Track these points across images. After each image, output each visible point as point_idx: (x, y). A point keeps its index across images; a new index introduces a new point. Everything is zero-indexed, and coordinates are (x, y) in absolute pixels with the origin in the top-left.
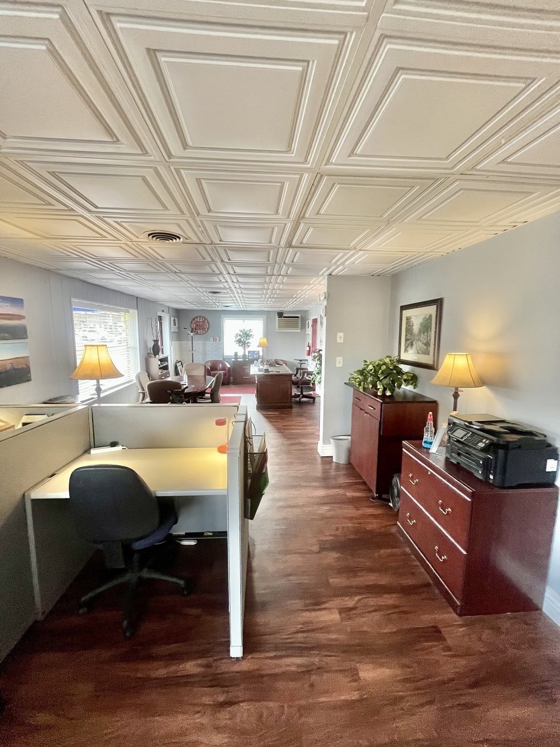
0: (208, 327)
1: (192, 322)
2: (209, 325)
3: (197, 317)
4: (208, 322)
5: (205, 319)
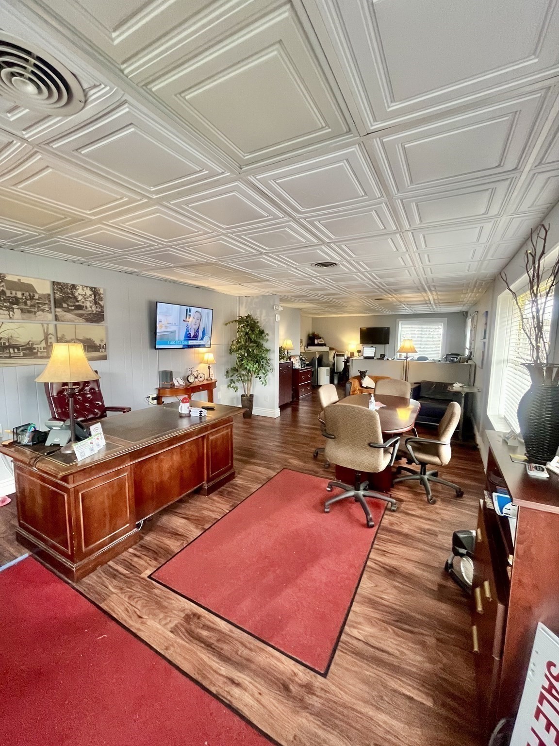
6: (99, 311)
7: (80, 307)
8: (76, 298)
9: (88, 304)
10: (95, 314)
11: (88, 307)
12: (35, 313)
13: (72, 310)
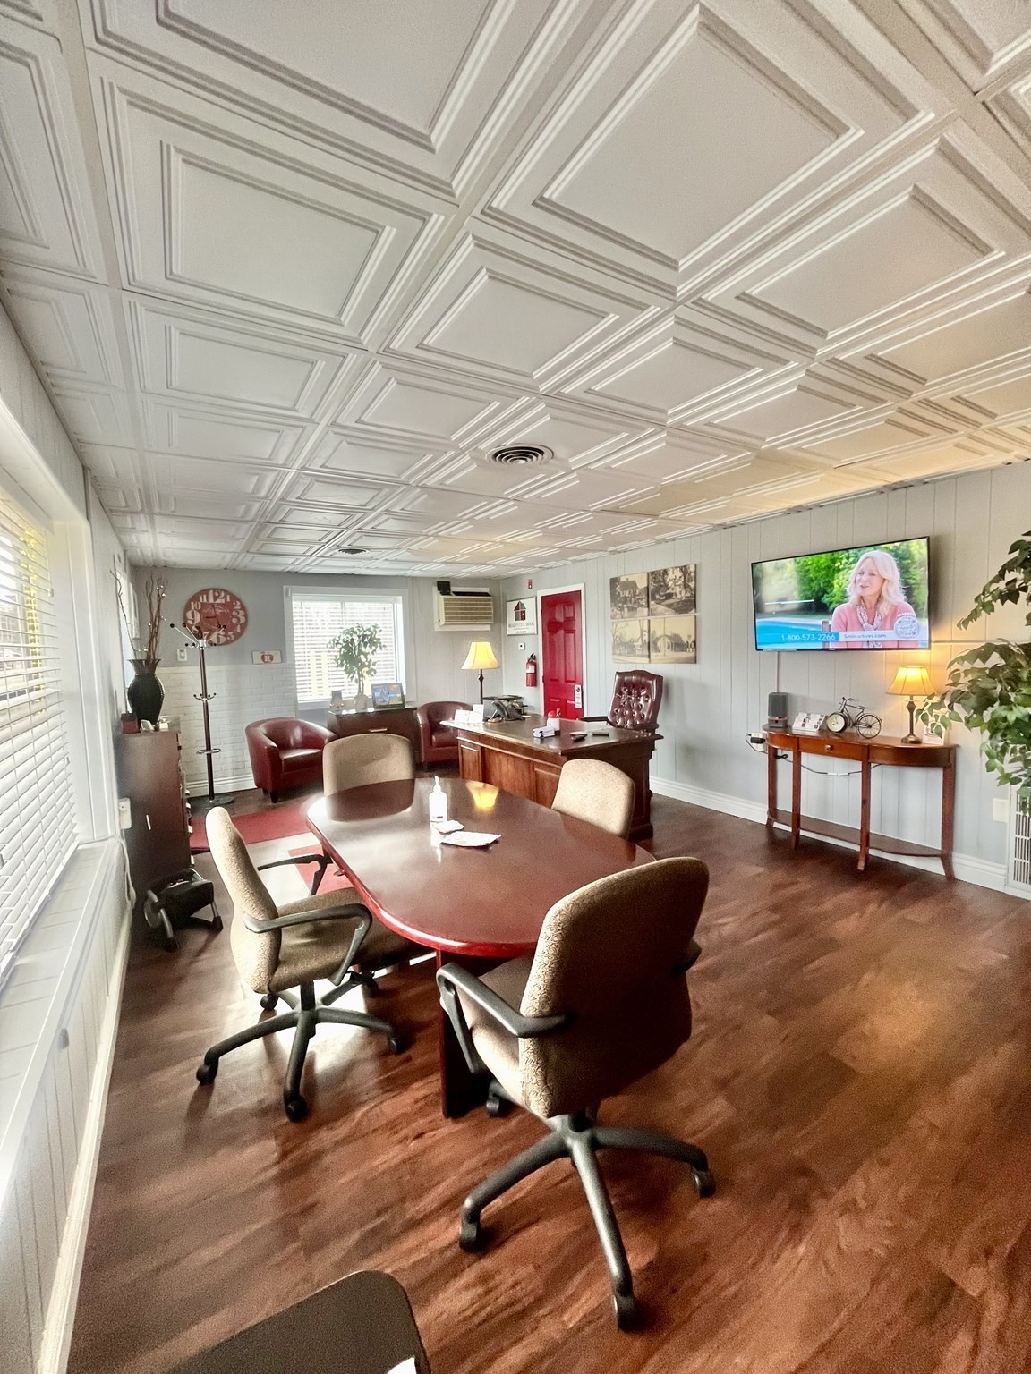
0: (243, 620)
1: (188, 608)
2: (246, 616)
3: (206, 592)
4: (243, 608)
5: (234, 598)
6: (688, 597)
7: (669, 596)
8: (666, 585)
9: (678, 590)
10: (685, 601)
11: (678, 592)
12: (636, 609)
13: (664, 600)
